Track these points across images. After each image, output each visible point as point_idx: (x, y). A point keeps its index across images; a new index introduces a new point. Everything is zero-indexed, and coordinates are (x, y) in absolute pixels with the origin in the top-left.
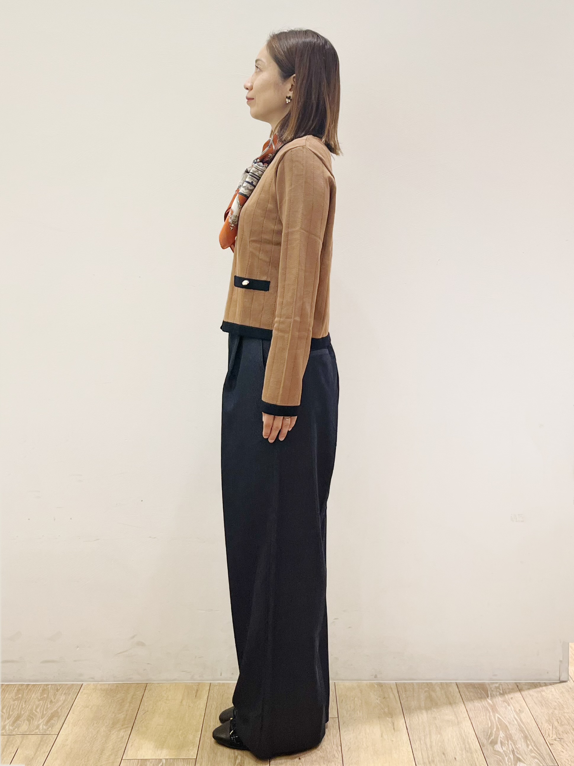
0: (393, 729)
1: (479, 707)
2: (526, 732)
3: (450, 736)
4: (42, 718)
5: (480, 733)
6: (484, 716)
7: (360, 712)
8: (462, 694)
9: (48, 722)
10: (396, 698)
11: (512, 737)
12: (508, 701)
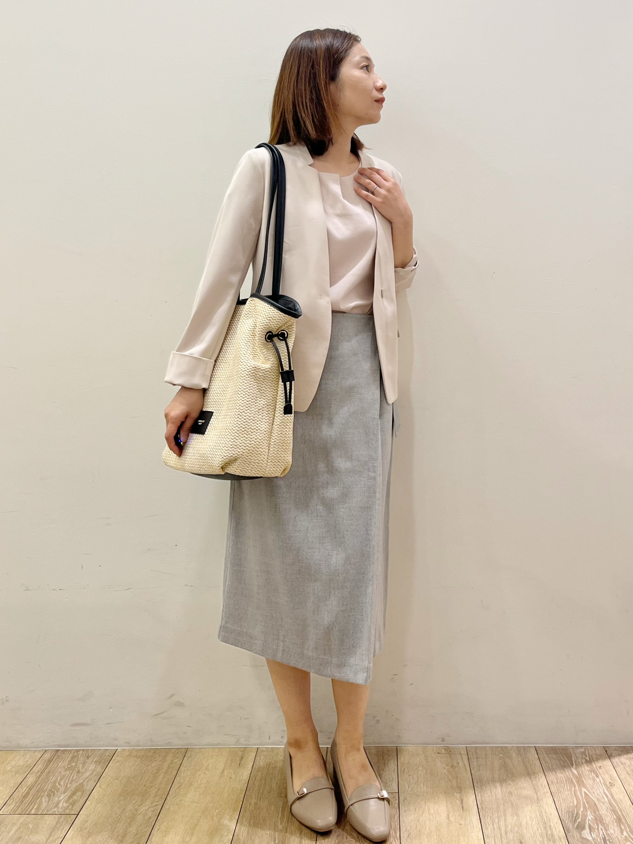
0: (461, 808)
1: (563, 778)
2: (619, 811)
3: (528, 818)
4: (64, 793)
5: (565, 812)
6: (568, 791)
7: (424, 786)
8: (543, 762)
9: (70, 798)
10: (465, 768)
11: (603, 820)
12: (596, 771)
